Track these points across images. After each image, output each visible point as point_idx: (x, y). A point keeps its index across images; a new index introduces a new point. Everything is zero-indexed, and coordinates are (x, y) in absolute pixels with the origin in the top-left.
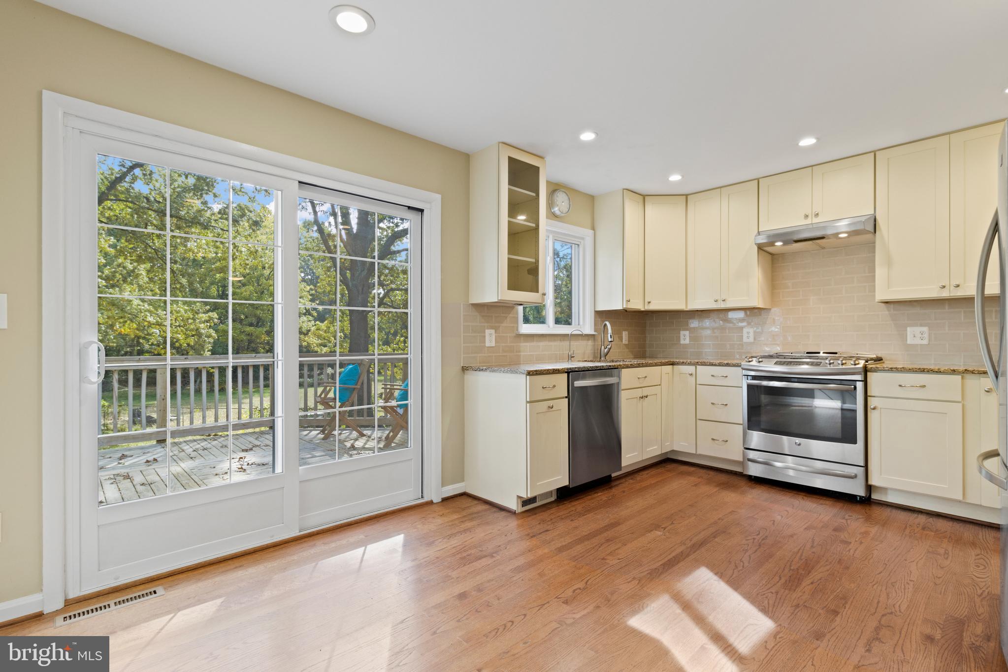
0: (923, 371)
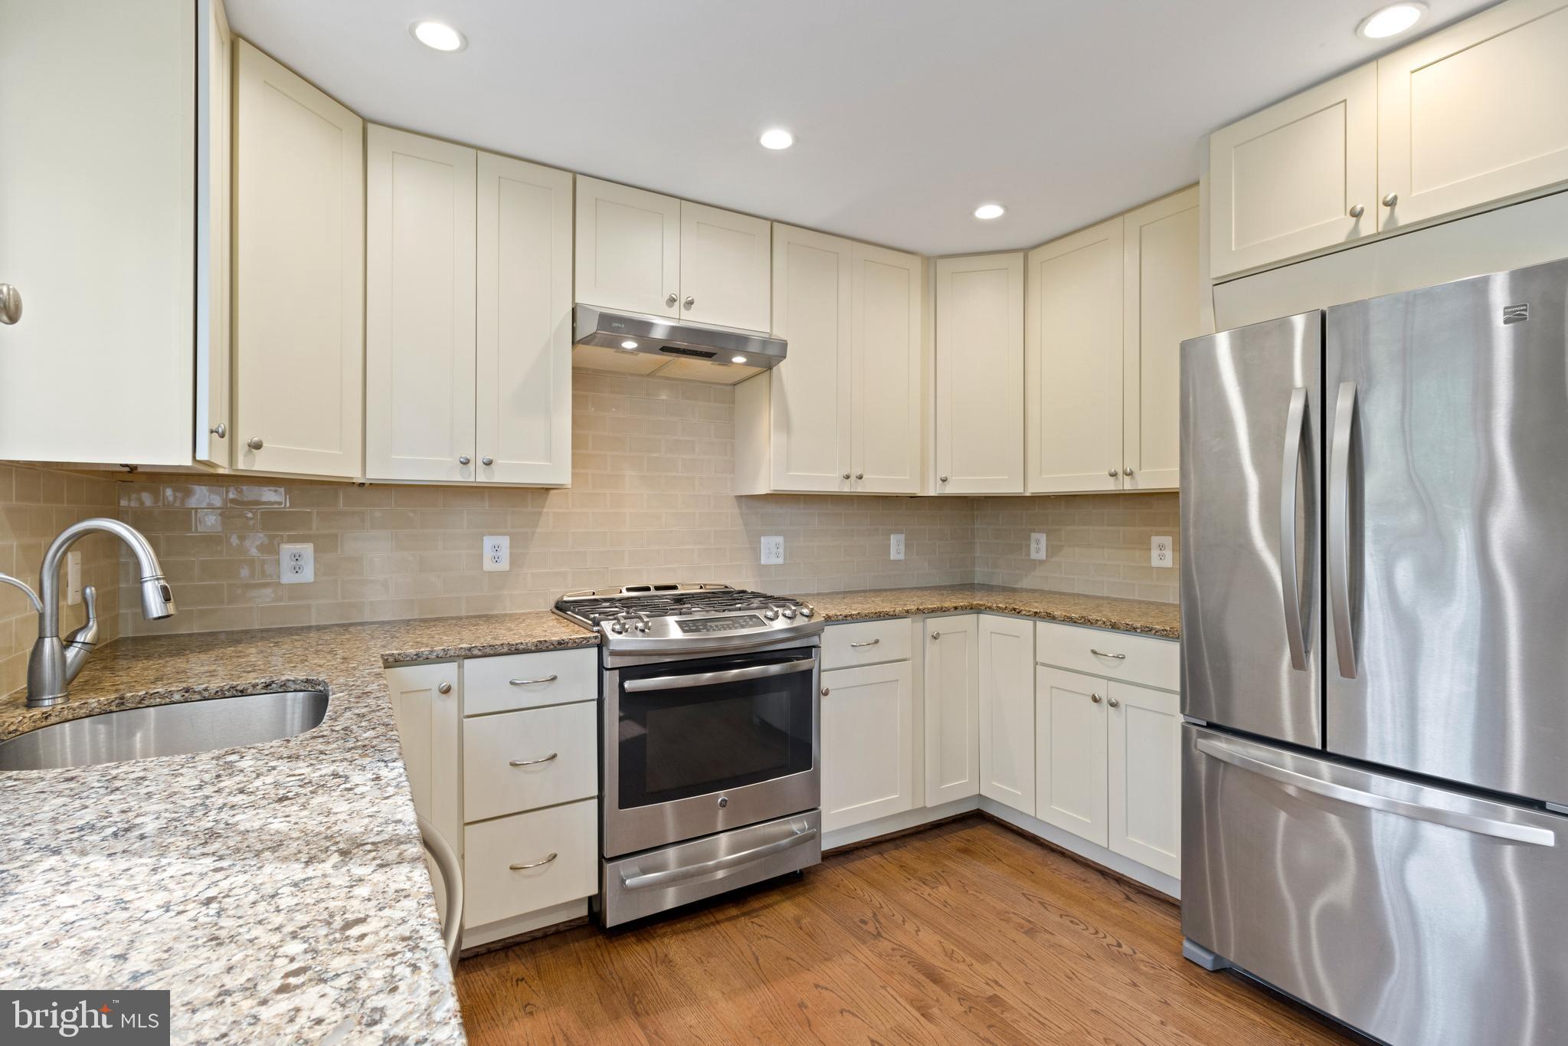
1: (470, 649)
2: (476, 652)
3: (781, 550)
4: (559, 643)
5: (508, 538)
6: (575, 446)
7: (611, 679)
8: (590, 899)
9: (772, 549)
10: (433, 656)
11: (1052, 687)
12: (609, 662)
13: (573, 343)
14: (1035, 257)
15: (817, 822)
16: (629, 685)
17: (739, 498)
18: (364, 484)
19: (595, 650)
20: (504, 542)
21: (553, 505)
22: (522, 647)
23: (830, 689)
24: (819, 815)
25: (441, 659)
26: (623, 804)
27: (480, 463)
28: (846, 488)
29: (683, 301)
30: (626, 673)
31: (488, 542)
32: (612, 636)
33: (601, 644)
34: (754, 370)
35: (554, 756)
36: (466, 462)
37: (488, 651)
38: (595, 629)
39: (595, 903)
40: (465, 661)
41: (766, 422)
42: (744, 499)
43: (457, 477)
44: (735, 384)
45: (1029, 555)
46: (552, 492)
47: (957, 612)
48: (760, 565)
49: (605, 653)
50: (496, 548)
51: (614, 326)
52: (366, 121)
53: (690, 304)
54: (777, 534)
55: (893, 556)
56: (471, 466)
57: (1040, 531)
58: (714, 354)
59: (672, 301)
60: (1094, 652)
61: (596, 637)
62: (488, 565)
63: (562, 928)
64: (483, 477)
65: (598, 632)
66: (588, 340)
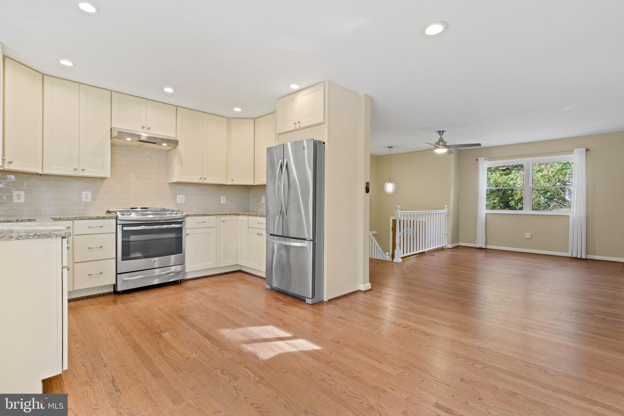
0: (205, 215)
1: (76, 218)
2: (78, 218)
3: (184, 199)
4: (104, 217)
5: (91, 192)
6: (112, 166)
7: (119, 227)
8: (114, 285)
9: (181, 199)
10: (65, 219)
11: (251, 233)
12: (119, 222)
13: (111, 138)
14: (257, 120)
15: (184, 268)
16: (125, 228)
17: (170, 183)
18: (42, 174)
19: (115, 220)
20: (90, 193)
21: (106, 183)
22: (92, 218)
23: (189, 234)
24: (185, 266)
25: (66, 220)
26: (123, 260)
27: (80, 170)
28: (201, 181)
29: (147, 127)
30: (124, 225)
31: (84, 193)
32: (119, 216)
33: (117, 218)
34: (170, 148)
35: (102, 247)
36: (76, 170)
37: (81, 218)
38: (116, 214)
39: (115, 286)
40: (75, 221)
41: (176, 162)
42: (171, 184)
43: (73, 173)
44: (168, 151)
45: (261, 202)
46: (106, 179)
47: (230, 215)
48: (177, 203)
49: (118, 220)
50: (87, 195)
51: (122, 134)
52: (43, 75)
53: (149, 128)
54: (183, 194)
55: (222, 202)
56: (77, 171)
57: (264, 196)
58: (156, 143)
59: (143, 127)
60: (258, 223)
61: (115, 216)
62: (84, 200)
63: (105, 294)
64: (81, 174)
65: (116, 215)
66: (115, 137)
